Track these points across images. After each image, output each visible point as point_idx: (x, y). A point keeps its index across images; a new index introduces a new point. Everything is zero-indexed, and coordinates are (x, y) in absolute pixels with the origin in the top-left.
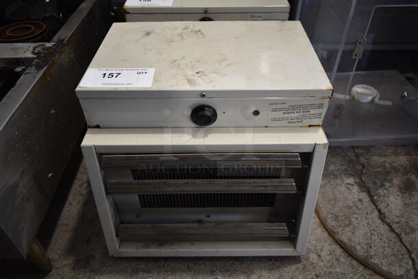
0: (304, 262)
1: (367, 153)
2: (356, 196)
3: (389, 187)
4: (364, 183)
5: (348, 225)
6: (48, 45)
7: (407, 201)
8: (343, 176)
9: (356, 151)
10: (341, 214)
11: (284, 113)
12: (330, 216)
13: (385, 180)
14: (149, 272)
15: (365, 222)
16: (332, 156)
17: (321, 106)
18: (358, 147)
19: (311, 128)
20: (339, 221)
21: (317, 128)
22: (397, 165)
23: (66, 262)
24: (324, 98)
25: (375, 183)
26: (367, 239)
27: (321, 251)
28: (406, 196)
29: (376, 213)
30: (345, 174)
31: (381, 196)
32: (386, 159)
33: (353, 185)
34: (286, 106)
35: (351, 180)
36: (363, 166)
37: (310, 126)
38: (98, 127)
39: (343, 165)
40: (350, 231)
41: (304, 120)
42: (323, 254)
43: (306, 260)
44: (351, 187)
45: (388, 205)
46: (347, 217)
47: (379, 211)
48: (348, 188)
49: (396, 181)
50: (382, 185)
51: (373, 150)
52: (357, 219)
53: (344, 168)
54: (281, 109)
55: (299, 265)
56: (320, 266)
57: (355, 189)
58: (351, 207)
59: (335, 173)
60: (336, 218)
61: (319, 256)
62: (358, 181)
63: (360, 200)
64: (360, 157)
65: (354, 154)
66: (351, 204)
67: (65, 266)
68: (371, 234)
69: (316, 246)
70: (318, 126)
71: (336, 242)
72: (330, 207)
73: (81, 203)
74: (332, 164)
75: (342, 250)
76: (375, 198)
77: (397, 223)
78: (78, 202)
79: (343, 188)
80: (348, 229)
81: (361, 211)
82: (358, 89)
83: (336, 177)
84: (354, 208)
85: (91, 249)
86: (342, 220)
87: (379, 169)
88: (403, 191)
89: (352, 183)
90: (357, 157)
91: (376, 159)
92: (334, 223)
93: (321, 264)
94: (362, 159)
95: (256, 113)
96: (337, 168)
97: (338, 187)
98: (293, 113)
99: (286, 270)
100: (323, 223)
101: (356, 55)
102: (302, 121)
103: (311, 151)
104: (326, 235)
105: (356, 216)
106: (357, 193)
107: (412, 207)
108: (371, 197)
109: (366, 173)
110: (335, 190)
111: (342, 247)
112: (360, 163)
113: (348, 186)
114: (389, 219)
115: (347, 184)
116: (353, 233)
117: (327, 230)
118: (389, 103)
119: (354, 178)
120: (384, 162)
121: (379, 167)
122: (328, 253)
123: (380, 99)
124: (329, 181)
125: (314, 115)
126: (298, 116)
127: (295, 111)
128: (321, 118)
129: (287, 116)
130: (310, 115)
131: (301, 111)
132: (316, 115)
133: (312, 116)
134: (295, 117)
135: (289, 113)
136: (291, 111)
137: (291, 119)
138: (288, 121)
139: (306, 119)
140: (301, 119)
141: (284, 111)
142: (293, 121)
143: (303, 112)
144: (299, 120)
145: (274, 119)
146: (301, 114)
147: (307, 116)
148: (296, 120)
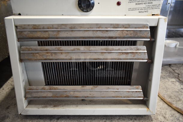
1: (179, 69)
2: (179, 87)
4: (182, 81)
5: (179, 101)
8: (168, 78)
9: (172, 68)
10: (172, 95)
20: (172, 99)
27: (165, 114)
30: (170, 77)
35: (174, 80)
36: (179, 74)
37: (153, 15)
39: (167, 74)
40: (181, 104)
42: (167, 116)
46: (177, 97)
53: (168, 75)
57: (177, 83)
59: (163, 77)
60: (170, 97)
61: (165, 117)
62: (178, 80)
64: (175, 70)
65: (171, 69)
66: (177, 91)
69: (161, 112)
70: (158, 15)
71: (174, 109)
72: (165, 92)
73: (10, 89)
75: (179, 114)
78: (9, 88)
79: (170, 83)
84: (180, 92)
85: (8, 112)
86: (174, 98)
90: (174, 70)
92: (170, 100)
94: (177, 71)
95: (119, 4)
96: (164, 75)
97: (167, 83)
100: (162, 100)
103: (156, 25)
104: (166, 105)
106: (179, 85)
109: (181, 77)
110: (165, 84)
111: (178, 112)
112: (176, 73)
113: (173, 82)
115: (172, 81)
117: (166, 103)
119: (175, 79)
122: (171, 116)
125: (155, 6)
126: (145, 7)
127: (143, 2)
128: (159, 8)
129: (138, 6)
130: (152, 5)
131: (147, 2)
132: (156, 6)
133: (153, 7)
134: (143, 8)
135: (139, 4)
136: (141, 2)
137: (141, 9)
138: (139, 11)
139: (150, 9)
140: (147, 9)
141: (136, 3)
142: (142, 10)
143: (148, 3)
144: (146, 10)
145: (130, 9)
146: (147, 5)
147: (150, 6)
148: (144, 10)
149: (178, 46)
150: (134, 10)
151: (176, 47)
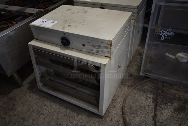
0: (103, 119)
2: (148, 103)
3: (169, 106)
4: (157, 99)
6: (43, 10)
7: (175, 115)
8: (148, 93)
9: (164, 84)
10: (134, 108)
11: (94, 48)
12: (128, 107)
13: (170, 102)
14: (47, 99)
15: (144, 116)
16: (149, 83)
18: (166, 83)
20: (131, 110)
22: (182, 97)
23: (27, 86)
24: (108, 44)
25: (163, 101)
26: (139, 123)
27: (114, 118)
28: (176, 113)
29: (153, 114)
30: (150, 92)
31: (161, 108)
32: (178, 93)
33: (150, 98)
36: (163, 92)
37: (106, 56)
38: (37, 39)
39: (152, 88)
40: (133, 116)
43: (105, 119)
44: (148, 99)
45: (162, 113)
46: (136, 110)
47: (155, 114)
48: (147, 98)
49: (175, 104)
50: (166, 104)
51: (174, 87)
52: (141, 113)
53: (152, 89)
54: (92, 46)
55: (100, 120)
56: (109, 124)
57: (150, 100)
58: (142, 107)
59: (145, 90)
60: (131, 108)
61: (111, 120)
62: (154, 97)
63: (149, 106)
64: (164, 87)
66: (143, 106)
67: (26, 87)
68: (143, 122)
69: (113, 116)
72: (131, 103)
74: (147, 86)
75: (123, 122)
76: (157, 108)
77: (160, 122)
79: (144, 98)
80: (133, 115)
81: (145, 110)
82: (180, 55)
83: (144, 92)
84: (143, 108)
86: (133, 111)
87: (170, 96)
88: (176, 110)
89: (151, 97)
91: (173, 91)
92: (128, 110)
93: (110, 123)
95: (84, 45)
96: (148, 88)
97: (142, 97)
98: (97, 48)
99: (94, 119)
101: (156, 32)
102: (102, 54)
104: (121, 113)
105: (141, 111)
106: (150, 102)
107: (175, 119)
108: (156, 106)
109: (162, 95)
110: (139, 97)
112: (162, 90)
114: (157, 119)
115: (148, 97)
116: (134, 118)
119: (153, 95)
120: (176, 94)
121: (171, 95)
122: (116, 121)
124: (139, 93)
125: (106, 51)
126: (100, 50)
137: (97, 51)
147: (103, 51)
150: (93, 51)
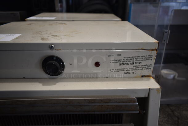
11: (120, 65)
17: (150, 58)
18: (171, 105)
19: (144, 78)
21: (148, 78)
24: (152, 50)
34: (121, 58)
36: (178, 118)
37: (142, 76)
41: (137, 71)
51: (181, 107)
54: (117, 61)
70: (149, 76)
90: (173, 112)
91: (185, 113)
95: (97, 64)
98: (128, 64)
101: (164, 41)
103: (147, 96)
112: (175, 116)
118: (184, 79)
123: (178, 77)
125: (145, 66)
126: (132, 67)
127: (129, 63)
128: (151, 69)
129: (123, 67)
130: (142, 66)
131: (134, 62)
132: (147, 66)
133: (143, 67)
134: (130, 68)
135: (124, 64)
136: (126, 63)
137: (126, 70)
138: (124, 72)
139: (138, 70)
140: (135, 70)
141: (120, 63)
142: (128, 71)
143: (136, 63)
144: (133, 71)
145: (112, 70)
146: (134, 65)
147: (139, 67)
148: (131, 71)
149: (176, 77)
150: (117, 71)
151: (174, 78)
